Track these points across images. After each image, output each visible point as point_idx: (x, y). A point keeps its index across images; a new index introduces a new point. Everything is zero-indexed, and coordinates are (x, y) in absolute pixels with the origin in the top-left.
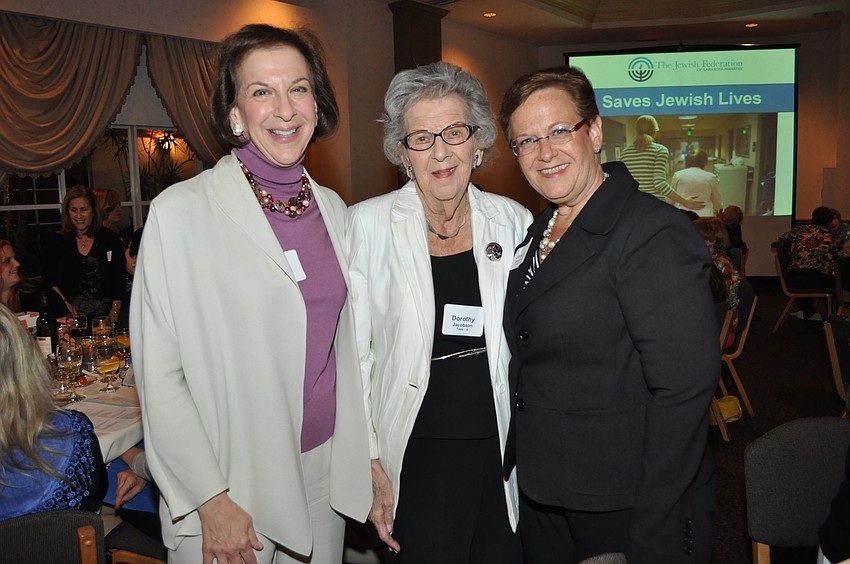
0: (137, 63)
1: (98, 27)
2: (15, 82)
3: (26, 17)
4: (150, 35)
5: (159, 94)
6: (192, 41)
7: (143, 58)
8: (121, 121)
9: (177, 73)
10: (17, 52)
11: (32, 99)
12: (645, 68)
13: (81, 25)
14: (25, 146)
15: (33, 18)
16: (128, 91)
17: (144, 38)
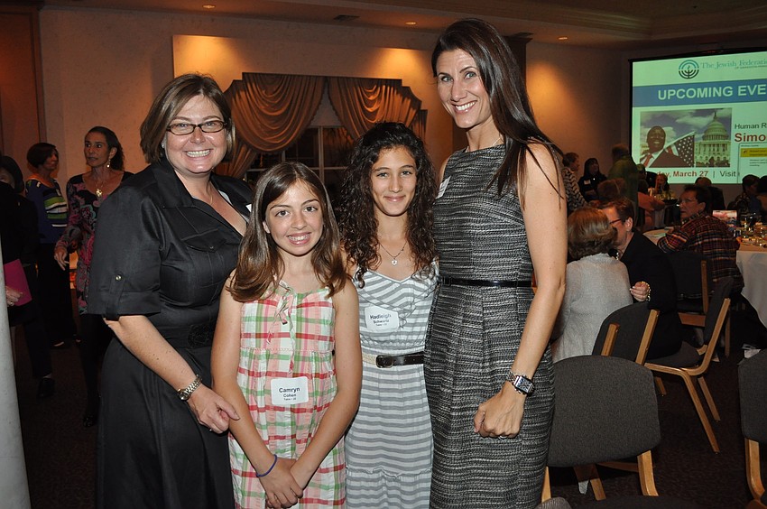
0: (323, 93)
1: (303, 76)
2: (262, 108)
3: (268, 74)
4: (330, 77)
5: (334, 109)
6: (354, 78)
7: (326, 90)
8: (314, 124)
9: (344, 96)
10: (264, 92)
11: (271, 116)
12: (692, 68)
13: (295, 76)
14: (266, 139)
15: (272, 75)
16: (318, 108)
17: (326, 79)
